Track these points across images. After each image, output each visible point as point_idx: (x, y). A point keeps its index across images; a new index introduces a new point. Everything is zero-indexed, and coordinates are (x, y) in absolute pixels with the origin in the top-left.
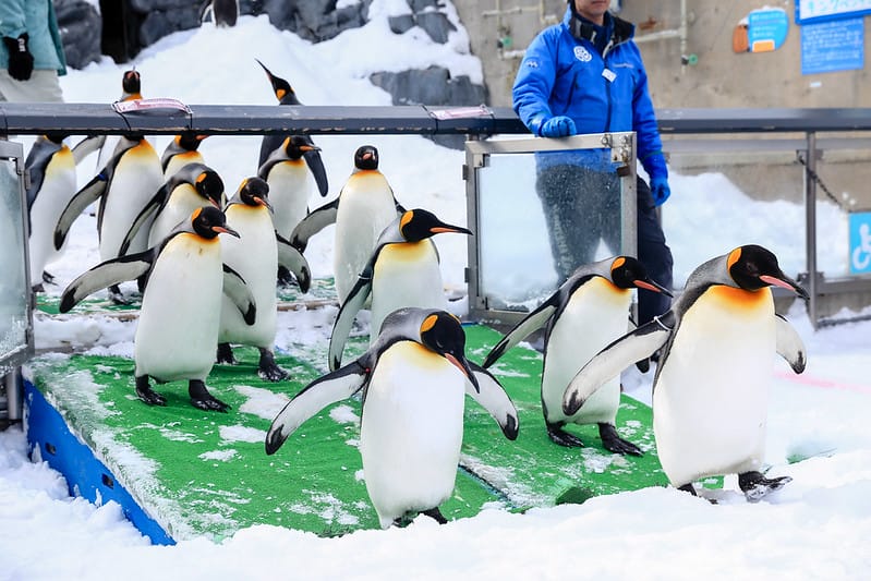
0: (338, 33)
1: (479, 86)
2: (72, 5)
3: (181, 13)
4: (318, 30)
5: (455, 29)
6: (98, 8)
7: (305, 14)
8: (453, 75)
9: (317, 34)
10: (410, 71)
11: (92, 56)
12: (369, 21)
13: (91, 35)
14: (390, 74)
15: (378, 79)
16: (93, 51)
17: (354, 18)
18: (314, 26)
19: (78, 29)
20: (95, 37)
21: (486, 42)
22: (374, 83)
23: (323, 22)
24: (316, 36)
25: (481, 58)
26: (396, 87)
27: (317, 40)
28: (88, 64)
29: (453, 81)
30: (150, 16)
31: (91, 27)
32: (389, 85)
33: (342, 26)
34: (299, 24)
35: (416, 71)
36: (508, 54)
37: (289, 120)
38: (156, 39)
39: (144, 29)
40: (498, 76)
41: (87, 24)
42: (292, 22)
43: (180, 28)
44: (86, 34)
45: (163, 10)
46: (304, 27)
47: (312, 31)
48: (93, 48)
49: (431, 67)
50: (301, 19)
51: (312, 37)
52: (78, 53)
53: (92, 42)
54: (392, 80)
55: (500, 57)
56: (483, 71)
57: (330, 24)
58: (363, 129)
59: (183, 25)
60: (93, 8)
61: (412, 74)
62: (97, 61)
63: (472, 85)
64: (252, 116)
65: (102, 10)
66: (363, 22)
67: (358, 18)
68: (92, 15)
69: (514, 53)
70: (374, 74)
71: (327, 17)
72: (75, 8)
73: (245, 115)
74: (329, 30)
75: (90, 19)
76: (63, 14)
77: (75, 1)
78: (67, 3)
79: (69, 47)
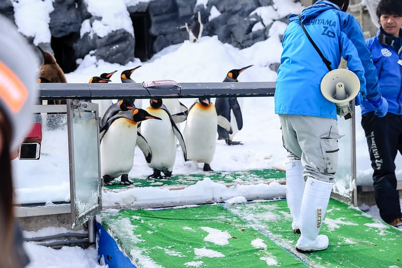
0: (253, 44)
2: (121, 34)
3: (174, 36)
4: (243, 42)
6: (133, 35)
7: (236, 34)
9: (242, 45)
11: (130, 58)
12: (269, 37)
13: (129, 48)
15: (273, 67)
16: (131, 56)
17: (261, 36)
18: (240, 41)
19: (123, 45)
20: (131, 49)
22: (271, 69)
23: (246, 39)
24: (241, 46)
27: (242, 48)
28: (127, 63)
30: (158, 38)
31: (129, 44)
33: (255, 40)
34: (233, 40)
37: (229, 90)
38: (161, 49)
39: (155, 44)
41: (128, 43)
42: (229, 39)
43: (173, 43)
44: (127, 47)
45: (165, 35)
46: (235, 41)
47: (239, 43)
48: (130, 54)
50: (234, 37)
51: (239, 46)
52: (123, 57)
53: (130, 51)
57: (249, 39)
58: (268, 94)
59: (175, 42)
60: (131, 34)
62: (132, 61)
64: (211, 88)
65: (135, 36)
66: (266, 38)
67: (263, 36)
68: (130, 38)
70: (271, 65)
71: (247, 36)
72: (122, 35)
73: (208, 88)
74: (248, 42)
75: (129, 40)
76: (116, 38)
77: (122, 31)
78: (118, 33)
79: (119, 54)
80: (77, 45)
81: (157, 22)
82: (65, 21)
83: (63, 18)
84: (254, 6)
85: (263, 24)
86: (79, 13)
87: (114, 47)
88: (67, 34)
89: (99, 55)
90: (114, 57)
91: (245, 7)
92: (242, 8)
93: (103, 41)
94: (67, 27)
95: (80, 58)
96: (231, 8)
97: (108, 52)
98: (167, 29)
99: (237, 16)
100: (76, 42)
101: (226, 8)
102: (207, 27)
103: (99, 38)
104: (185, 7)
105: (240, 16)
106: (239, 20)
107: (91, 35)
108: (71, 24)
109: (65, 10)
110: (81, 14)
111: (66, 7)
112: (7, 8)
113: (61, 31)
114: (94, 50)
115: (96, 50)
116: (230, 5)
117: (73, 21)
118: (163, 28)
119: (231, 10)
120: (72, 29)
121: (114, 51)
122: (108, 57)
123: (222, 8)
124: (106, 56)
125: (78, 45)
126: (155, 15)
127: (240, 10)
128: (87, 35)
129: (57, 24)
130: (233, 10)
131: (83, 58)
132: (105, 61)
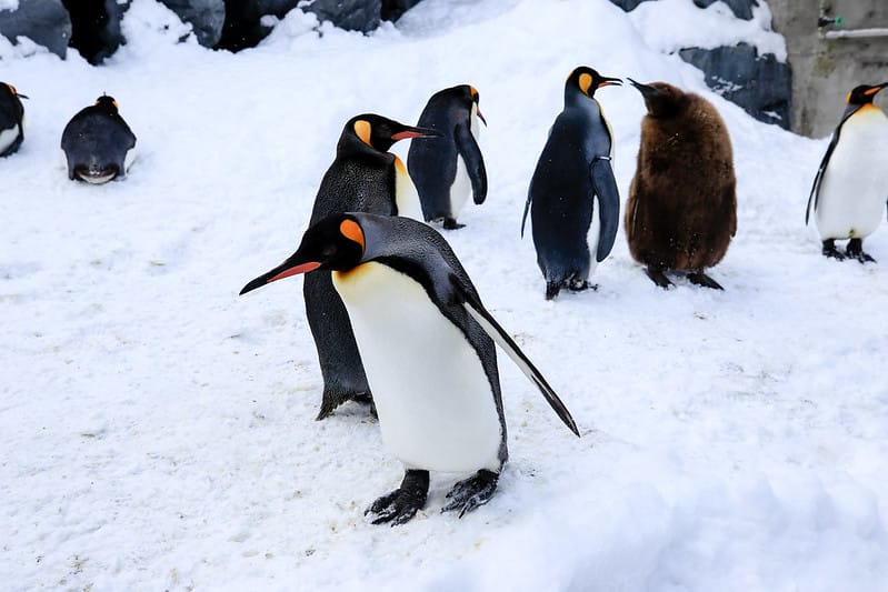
1: (784, 65)
5: (757, 5)
8: (760, 53)
10: (722, 47)
11: (373, 20)
14: (703, 51)
15: (689, 55)
21: (794, 19)
22: (685, 59)
25: (784, 35)
26: (710, 64)
29: (762, 59)
32: (702, 62)
35: (728, 47)
36: (831, 34)
40: (806, 54)
48: (375, 13)
49: (740, 44)
52: (364, 17)
53: (376, 5)
54: (706, 56)
55: (820, 35)
56: (787, 49)
61: (724, 51)
63: (779, 64)
69: (842, 33)
70: (682, 50)
79: (359, 11)
89: (323, 11)
90: (350, 17)
95: (270, 13)
97: (340, 5)
121: (351, 5)
122: (340, 15)
124: (337, 13)
131: (281, 16)
132: (336, 24)
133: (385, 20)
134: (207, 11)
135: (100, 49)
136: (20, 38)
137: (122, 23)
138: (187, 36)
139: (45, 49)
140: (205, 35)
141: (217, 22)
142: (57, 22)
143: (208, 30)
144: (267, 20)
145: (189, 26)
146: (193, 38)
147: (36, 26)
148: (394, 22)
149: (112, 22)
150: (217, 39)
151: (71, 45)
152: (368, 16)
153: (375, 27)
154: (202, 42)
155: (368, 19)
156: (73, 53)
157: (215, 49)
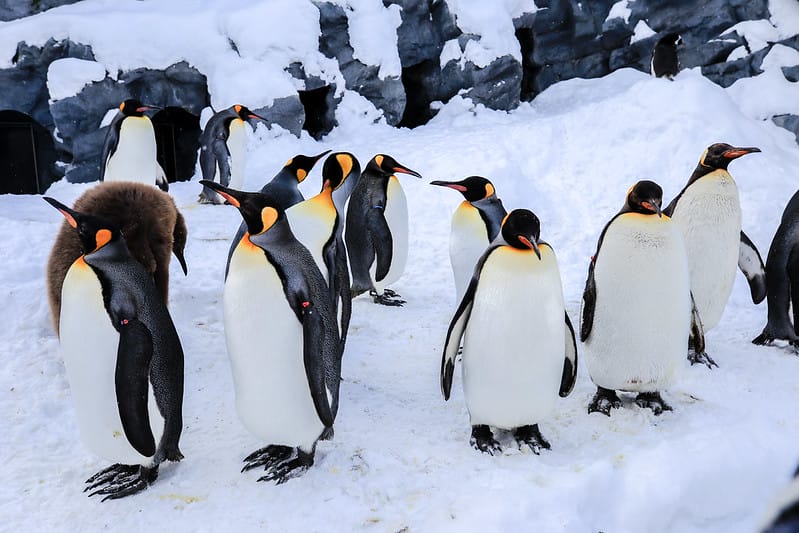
2: (508, 62)
3: (563, 66)
11: (515, 101)
12: (763, 71)
13: (518, 86)
14: (795, 117)
15: (781, 120)
16: (517, 99)
17: (743, 68)
19: (511, 80)
22: (777, 124)
30: (543, 69)
32: (793, 126)
33: (728, 76)
38: (545, 87)
39: (538, 78)
41: (516, 77)
44: (515, 85)
45: (552, 64)
48: (517, 95)
52: (507, 100)
53: (517, 90)
54: (797, 121)
59: (564, 75)
60: (519, 64)
66: (755, 73)
67: (748, 68)
68: (518, 68)
70: (775, 116)
72: (509, 65)
75: (517, 73)
76: (501, 69)
77: (510, 59)
78: (504, 61)
79: (504, 95)
80: (431, 80)
81: (542, 45)
82: (416, 41)
83: (413, 38)
84: (729, 20)
85: (748, 49)
86: (435, 29)
87: (499, 84)
88: (419, 62)
89: (477, 97)
90: (497, 100)
91: (708, 22)
92: (701, 24)
93: (484, 73)
94: (419, 50)
95: (437, 99)
96: (677, 23)
97: (490, 92)
98: (554, 56)
99: (689, 35)
100: (430, 75)
101: (669, 23)
102: (626, 53)
103: (478, 68)
104: (586, 22)
105: (694, 36)
106: (692, 42)
107: (462, 64)
108: (423, 46)
109: (416, 24)
110: (439, 30)
111: (418, 19)
112: (338, 20)
113: (410, 58)
114: (467, 89)
115: (470, 89)
116: (678, 18)
117: (427, 42)
118: (549, 54)
119: (679, 26)
120: (425, 54)
121: (498, 91)
122: (489, 99)
123: (658, 22)
124: (487, 98)
125: (433, 79)
126: (539, 34)
127: (696, 27)
128: (453, 63)
129: (406, 46)
130: (683, 27)
131: (445, 101)
132: (486, 106)
133: (523, 101)
134: (394, 100)
135: (320, 130)
136: (273, 125)
137: (336, 111)
138: (380, 118)
139: (289, 132)
140: (391, 117)
141: (400, 108)
142: (297, 112)
143: (394, 113)
144: (435, 105)
145: (381, 111)
146: (384, 119)
147: (283, 116)
148: (529, 102)
149: (330, 111)
150: (399, 120)
151: (304, 128)
152: (511, 98)
153: (516, 106)
154: (390, 122)
155: (511, 101)
156: (305, 133)
157: (399, 127)
